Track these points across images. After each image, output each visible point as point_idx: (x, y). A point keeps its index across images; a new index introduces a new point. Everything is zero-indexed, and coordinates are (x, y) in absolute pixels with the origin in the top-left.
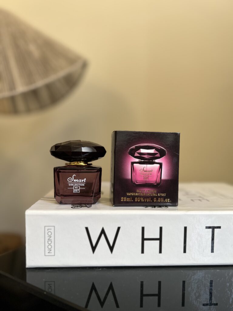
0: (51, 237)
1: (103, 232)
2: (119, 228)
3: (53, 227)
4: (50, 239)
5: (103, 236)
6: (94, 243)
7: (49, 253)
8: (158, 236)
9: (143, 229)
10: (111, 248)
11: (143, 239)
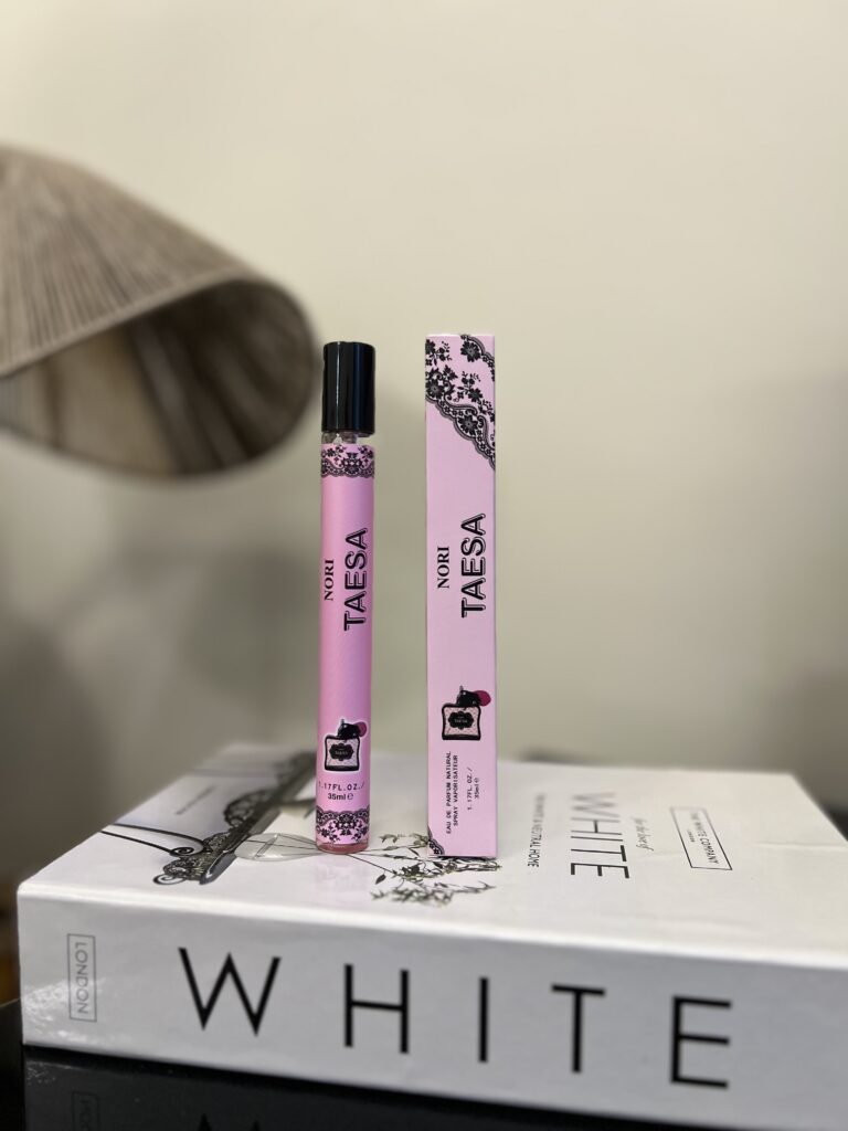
0: (84, 967)
1: (229, 967)
2: (275, 963)
3: (91, 940)
4: (84, 971)
5: (229, 981)
6: (205, 999)
7: (80, 1011)
8: (395, 999)
9: (349, 970)
10: (256, 1019)
11: (350, 1004)
